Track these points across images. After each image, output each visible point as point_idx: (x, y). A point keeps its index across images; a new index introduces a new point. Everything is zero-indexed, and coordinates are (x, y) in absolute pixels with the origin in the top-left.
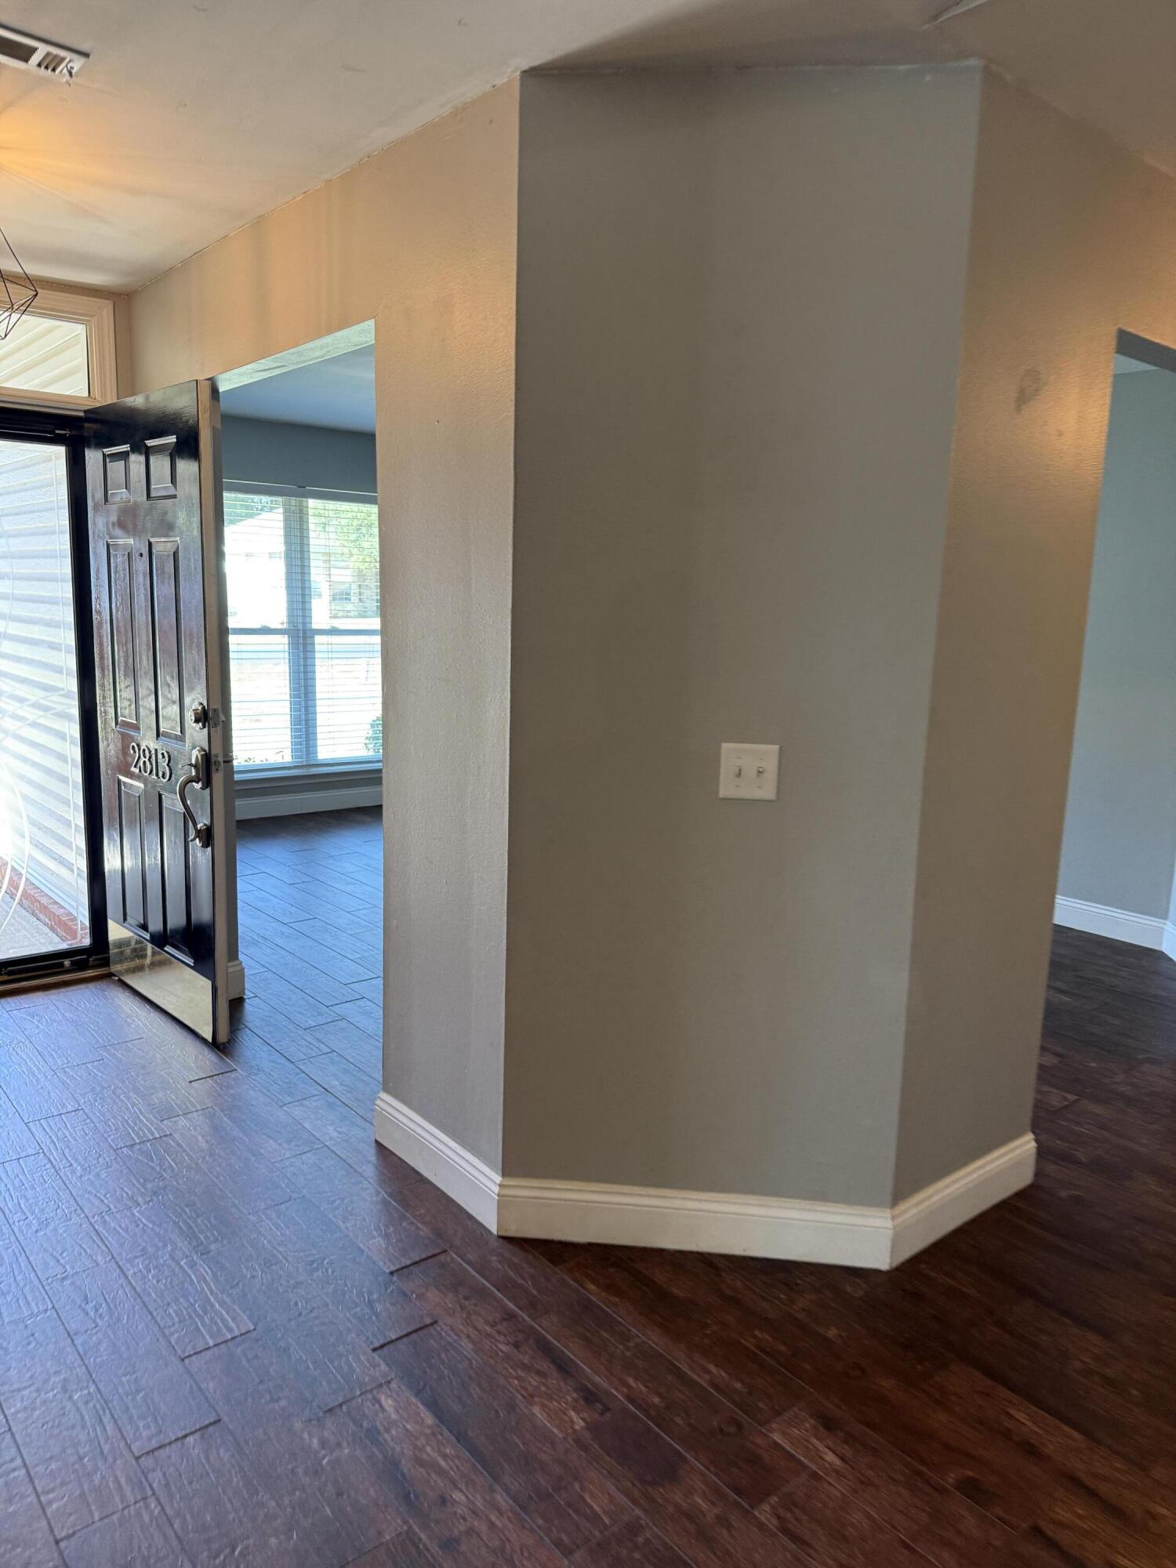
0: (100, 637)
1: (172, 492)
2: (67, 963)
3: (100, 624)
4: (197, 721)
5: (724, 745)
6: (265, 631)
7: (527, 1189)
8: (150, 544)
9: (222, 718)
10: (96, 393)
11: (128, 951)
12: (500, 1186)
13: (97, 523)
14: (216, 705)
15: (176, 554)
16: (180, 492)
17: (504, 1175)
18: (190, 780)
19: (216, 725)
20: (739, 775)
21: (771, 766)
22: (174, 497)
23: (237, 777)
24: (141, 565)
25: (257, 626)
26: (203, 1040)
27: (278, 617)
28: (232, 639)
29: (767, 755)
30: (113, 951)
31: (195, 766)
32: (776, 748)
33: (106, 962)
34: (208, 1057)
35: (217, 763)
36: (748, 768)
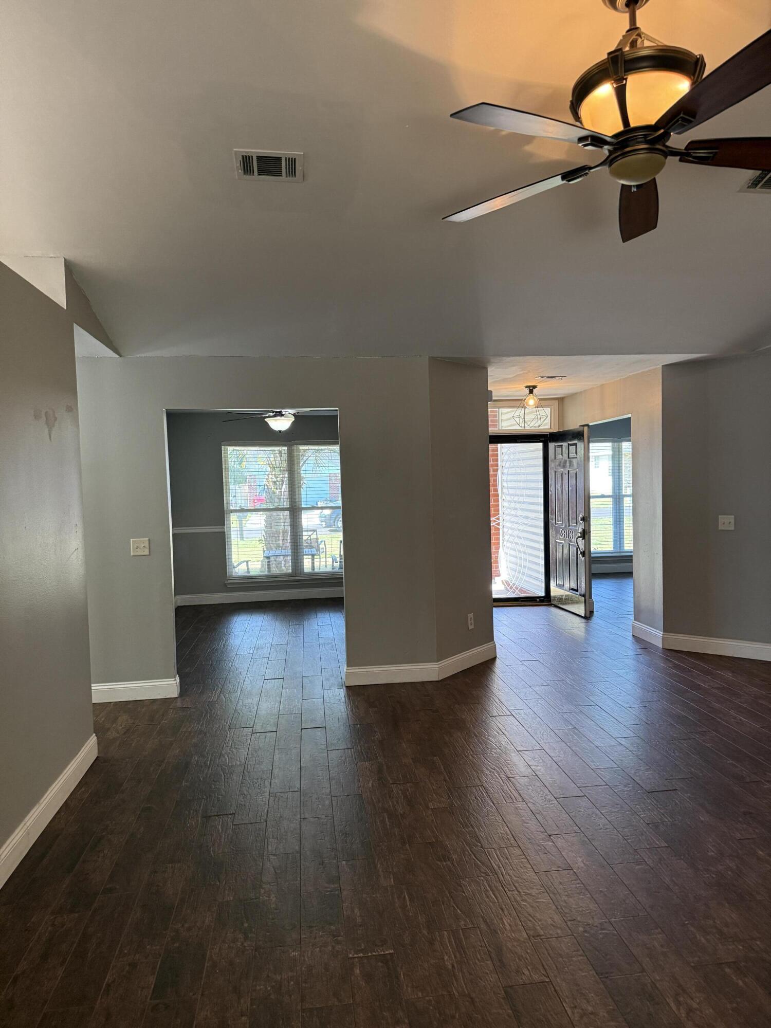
0: (552, 499)
1: (576, 456)
2: (538, 600)
3: (551, 495)
4: (581, 520)
5: (720, 516)
6: (603, 496)
7: (671, 636)
8: (568, 471)
9: (588, 519)
10: (552, 427)
11: (556, 599)
12: (663, 634)
13: (551, 465)
14: (587, 515)
15: (576, 474)
16: (578, 457)
17: (664, 632)
18: (579, 537)
19: (586, 521)
20: (724, 523)
21: (733, 521)
22: (576, 458)
23: (592, 555)
24: (566, 477)
25: (600, 495)
26: (581, 617)
27: (609, 491)
28: (592, 500)
29: (731, 518)
30: (552, 598)
31: (580, 533)
32: (733, 516)
33: (550, 601)
34: (583, 620)
35: (586, 532)
36: (726, 522)
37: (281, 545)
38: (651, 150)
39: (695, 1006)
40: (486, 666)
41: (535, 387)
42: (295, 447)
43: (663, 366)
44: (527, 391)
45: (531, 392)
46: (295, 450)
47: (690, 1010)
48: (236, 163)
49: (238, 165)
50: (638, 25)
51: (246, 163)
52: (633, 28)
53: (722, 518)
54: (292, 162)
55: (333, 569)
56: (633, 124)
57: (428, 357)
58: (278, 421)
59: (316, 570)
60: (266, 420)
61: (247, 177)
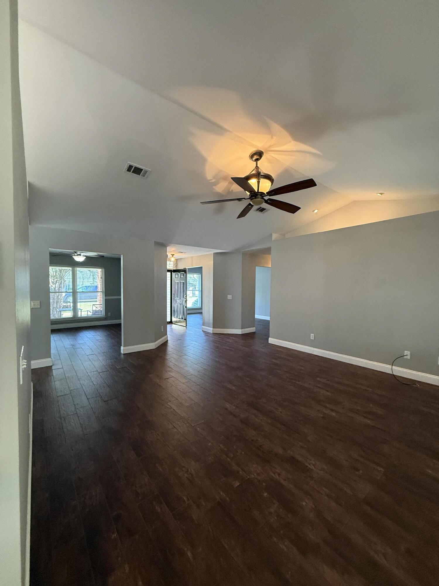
0: (173, 291)
1: (183, 277)
3: (173, 289)
4: (185, 297)
7: (215, 329)
8: (181, 282)
11: (175, 322)
15: (183, 283)
17: (213, 329)
19: (187, 297)
23: (187, 308)
24: (179, 284)
26: (183, 326)
29: (231, 296)
31: (185, 301)
33: (172, 322)
35: (187, 301)
36: (229, 297)
37: (55, 307)
38: (261, 198)
39: (261, 418)
40: (165, 344)
41: (174, 255)
42: (76, 268)
43: (214, 253)
44: (171, 256)
45: (173, 256)
46: (76, 270)
47: (261, 420)
48: (126, 167)
49: (127, 167)
50: (258, 166)
51: (130, 168)
52: (257, 167)
53: (228, 296)
54: (146, 172)
55: (87, 315)
56: (259, 191)
57: (154, 241)
58: (79, 258)
59: (82, 316)
60: (73, 257)
61: (128, 172)
